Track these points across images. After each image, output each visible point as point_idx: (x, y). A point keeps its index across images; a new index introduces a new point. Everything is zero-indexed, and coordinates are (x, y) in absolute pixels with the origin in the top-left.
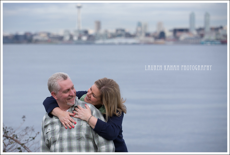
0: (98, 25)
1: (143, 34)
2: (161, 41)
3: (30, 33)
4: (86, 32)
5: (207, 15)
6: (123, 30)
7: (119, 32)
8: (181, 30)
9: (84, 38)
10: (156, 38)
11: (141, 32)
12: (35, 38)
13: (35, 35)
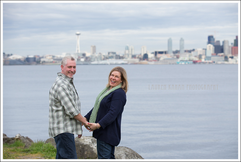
0: (94, 49)
1: (130, 56)
2: (145, 61)
3: (38, 56)
4: (84, 55)
5: (182, 40)
6: (114, 53)
7: (111, 55)
8: (161, 53)
9: (83, 60)
10: (140, 59)
11: (128, 55)
12: (42, 60)
13: (43, 57)
